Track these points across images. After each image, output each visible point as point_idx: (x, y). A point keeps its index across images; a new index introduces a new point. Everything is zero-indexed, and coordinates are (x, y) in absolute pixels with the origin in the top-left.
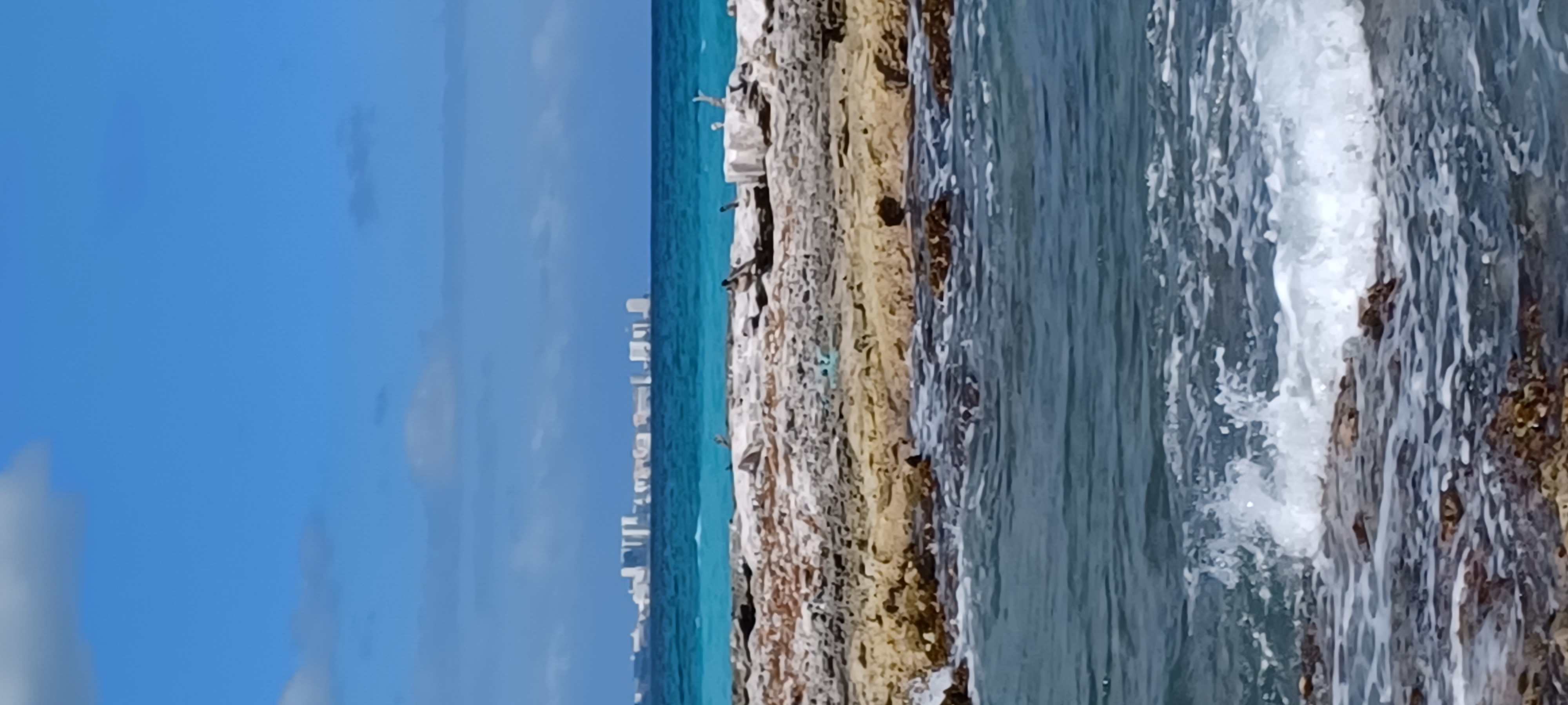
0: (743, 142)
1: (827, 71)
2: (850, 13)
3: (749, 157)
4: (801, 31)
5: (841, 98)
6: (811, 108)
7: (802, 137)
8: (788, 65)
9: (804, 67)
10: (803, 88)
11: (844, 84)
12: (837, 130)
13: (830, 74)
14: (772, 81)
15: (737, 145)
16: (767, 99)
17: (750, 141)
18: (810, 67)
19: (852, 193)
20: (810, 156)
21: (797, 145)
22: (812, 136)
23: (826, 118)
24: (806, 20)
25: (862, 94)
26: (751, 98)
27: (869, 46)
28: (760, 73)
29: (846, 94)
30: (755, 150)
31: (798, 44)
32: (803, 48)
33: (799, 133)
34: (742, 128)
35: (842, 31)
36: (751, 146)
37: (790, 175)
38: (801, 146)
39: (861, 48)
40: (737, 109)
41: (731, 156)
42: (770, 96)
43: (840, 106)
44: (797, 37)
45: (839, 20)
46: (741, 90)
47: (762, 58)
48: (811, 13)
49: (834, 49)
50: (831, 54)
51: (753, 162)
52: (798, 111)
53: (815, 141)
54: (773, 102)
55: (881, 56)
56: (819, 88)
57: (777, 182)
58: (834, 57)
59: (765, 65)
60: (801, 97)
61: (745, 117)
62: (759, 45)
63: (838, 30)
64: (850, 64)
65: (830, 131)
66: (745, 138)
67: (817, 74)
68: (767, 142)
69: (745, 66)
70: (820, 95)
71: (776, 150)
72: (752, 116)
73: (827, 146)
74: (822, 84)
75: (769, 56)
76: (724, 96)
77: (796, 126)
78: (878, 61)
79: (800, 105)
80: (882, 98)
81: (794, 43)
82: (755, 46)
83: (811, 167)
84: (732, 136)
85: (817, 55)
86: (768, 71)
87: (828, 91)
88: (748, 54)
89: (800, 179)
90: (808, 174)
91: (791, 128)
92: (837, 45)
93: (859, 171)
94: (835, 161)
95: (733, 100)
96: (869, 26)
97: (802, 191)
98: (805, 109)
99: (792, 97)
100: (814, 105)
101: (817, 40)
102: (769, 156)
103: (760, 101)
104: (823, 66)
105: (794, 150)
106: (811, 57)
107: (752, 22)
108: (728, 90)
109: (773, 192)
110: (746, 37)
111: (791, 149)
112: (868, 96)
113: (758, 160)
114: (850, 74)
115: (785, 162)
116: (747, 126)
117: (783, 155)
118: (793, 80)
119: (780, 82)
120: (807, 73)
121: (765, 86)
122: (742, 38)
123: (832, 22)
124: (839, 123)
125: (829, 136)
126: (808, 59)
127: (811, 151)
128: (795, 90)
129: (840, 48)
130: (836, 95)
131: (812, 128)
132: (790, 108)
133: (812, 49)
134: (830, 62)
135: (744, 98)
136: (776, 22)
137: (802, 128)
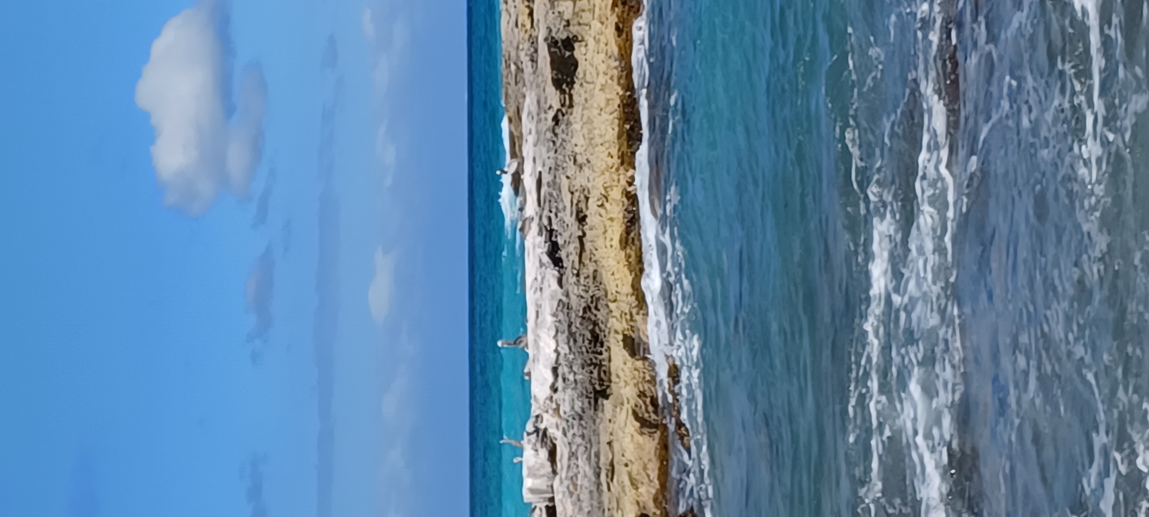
0: (537, 472)
1: (598, 421)
2: (614, 378)
3: (541, 483)
4: (578, 391)
5: (608, 441)
6: (586, 447)
7: (580, 469)
8: (569, 416)
9: (581, 418)
10: (580, 433)
11: (610, 430)
12: (605, 464)
13: (600, 423)
14: (557, 427)
15: (533, 475)
16: (554, 441)
17: (543, 472)
18: (585, 418)
19: (617, 511)
20: (586, 483)
21: (576, 475)
22: (587, 468)
23: (597, 455)
24: (582, 383)
25: (624, 438)
26: (542, 441)
27: (628, 403)
28: (549, 422)
29: (612, 437)
30: (546, 478)
31: (576, 401)
32: (580, 404)
33: (578, 466)
34: (536, 462)
35: (608, 391)
36: (543, 476)
37: (571, 497)
38: (579, 476)
39: (622, 404)
40: (532, 449)
41: (528, 483)
42: (556, 439)
43: (607, 447)
44: (576, 395)
45: (606, 384)
46: (535, 435)
47: (550, 411)
48: (585, 378)
49: (603, 405)
50: (600, 408)
51: (544, 487)
52: (576, 450)
53: (590, 472)
54: (558, 443)
55: (637, 409)
56: (592, 434)
57: (562, 503)
58: (603, 411)
59: (552, 416)
60: (579, 440)
61: (538, 454)
62: (548, 402)
63: (604, 391)
64: (614, 416)
65: (601, 465)
66: (538, 470)
67: (590, 423)
68: (554, 472)
69: (537, 417)
70: (593, 438)
71: (561, 479)
72: (544, 453)
73: (598, 475)
74: (594, 431)
75: (555, 410)
76: (522, 439)
77: (575, 461)
78: (635, 414)
79: (578, 446)
80: (638, 440)
81: (573, 400)
82: (545, 403)
83: (587, 492)
84: (529, 468)
85: (590, 409)
86: (554, 420)
87: (598, 435)
88: (539, 408)
89: (579, 500)
90: (585, 496)
91: (572, 463)
92: (605, 402)
93: (622, 494)
94: (605, 487)
95: (529, 441)
96: (628, 388)
97: (581, 509)
98: (582, 449)
99: (572, 440)
100: (588, 446)
101: (590, 398)
102: (556, 483)
103: (549, 442)
104: (595, 417)
105: (574, 479)
106: (586, 410)
107: (542, 384)
108: (525, 434)
109: (559, 509)
110: (538, 396)
111: (572, 478)
112: (628, 439)
113: (548, 486)
114: (614, 423)
115: (568, 488)
116: (539, 461)
117: (566, 483)
118: (573, 428)
119: (564, 429)
120: (583, 422)
121: (552, 431)
122: (535, 397)
123: (601, 385)
124: (607, 459)
125: (600, 468)
126: (584, 412)
127: (586, 480)
128: (574, 434)
129: (607, 404)
130: (604, 438)
131: (587, 462)
132: (571, 448)
133: (586, 405)
134: (600, 414)
135: (537, 441)
136: (560, 384)
137: (580, 462)
